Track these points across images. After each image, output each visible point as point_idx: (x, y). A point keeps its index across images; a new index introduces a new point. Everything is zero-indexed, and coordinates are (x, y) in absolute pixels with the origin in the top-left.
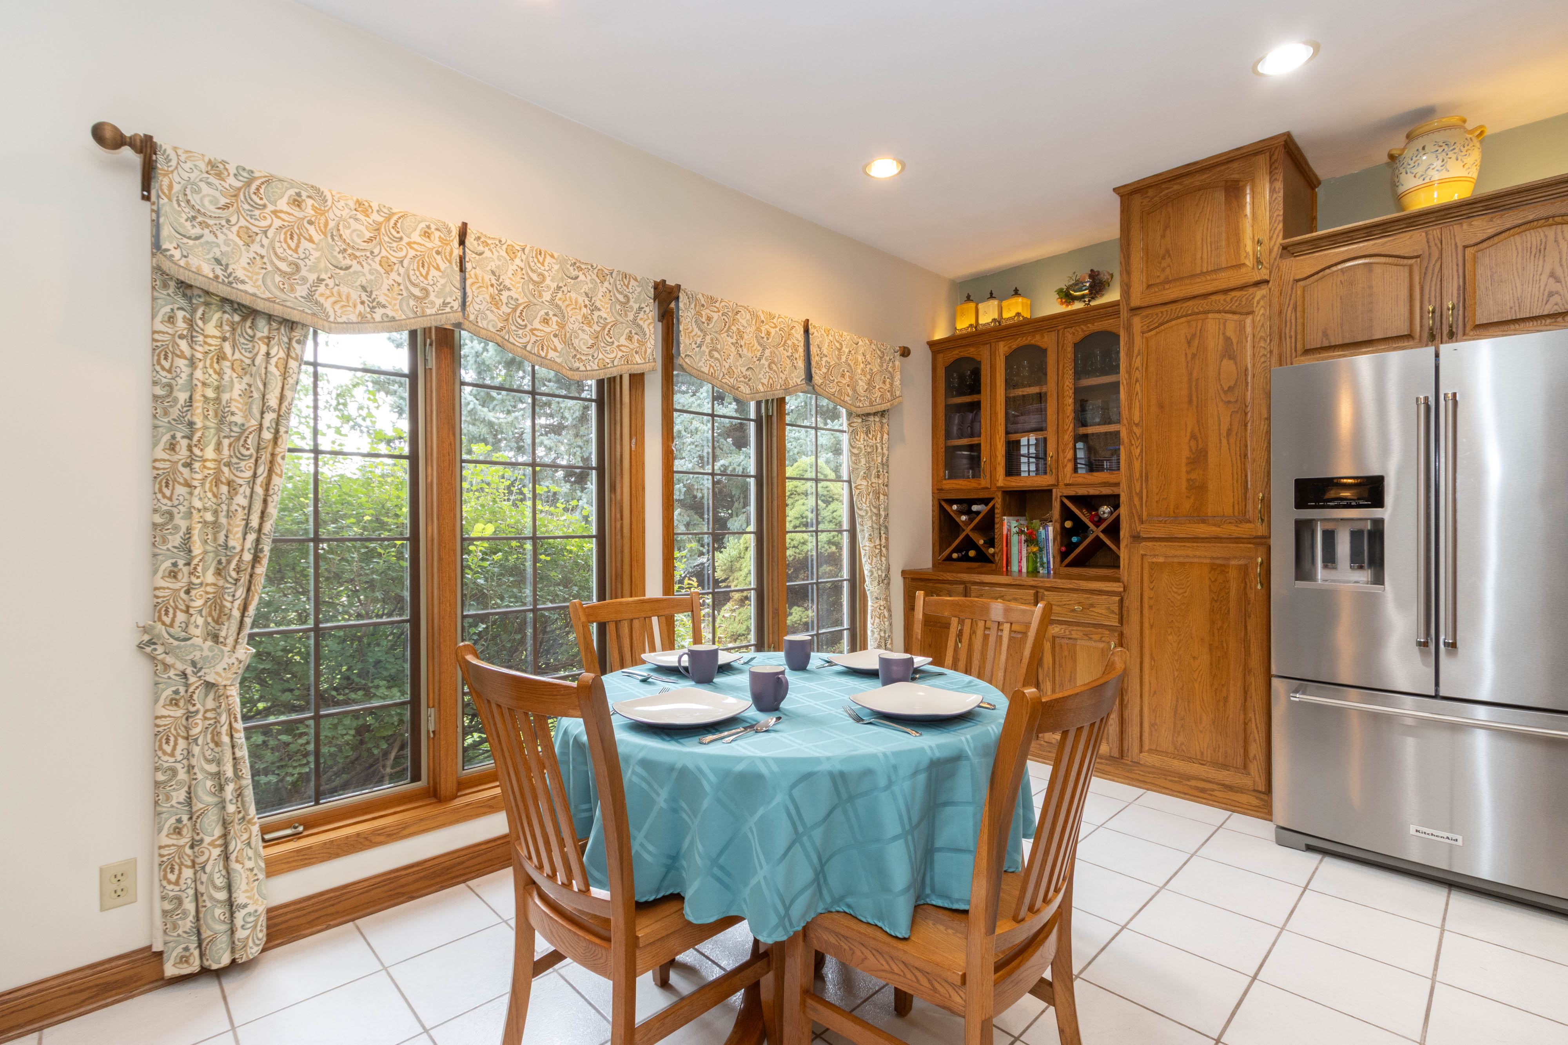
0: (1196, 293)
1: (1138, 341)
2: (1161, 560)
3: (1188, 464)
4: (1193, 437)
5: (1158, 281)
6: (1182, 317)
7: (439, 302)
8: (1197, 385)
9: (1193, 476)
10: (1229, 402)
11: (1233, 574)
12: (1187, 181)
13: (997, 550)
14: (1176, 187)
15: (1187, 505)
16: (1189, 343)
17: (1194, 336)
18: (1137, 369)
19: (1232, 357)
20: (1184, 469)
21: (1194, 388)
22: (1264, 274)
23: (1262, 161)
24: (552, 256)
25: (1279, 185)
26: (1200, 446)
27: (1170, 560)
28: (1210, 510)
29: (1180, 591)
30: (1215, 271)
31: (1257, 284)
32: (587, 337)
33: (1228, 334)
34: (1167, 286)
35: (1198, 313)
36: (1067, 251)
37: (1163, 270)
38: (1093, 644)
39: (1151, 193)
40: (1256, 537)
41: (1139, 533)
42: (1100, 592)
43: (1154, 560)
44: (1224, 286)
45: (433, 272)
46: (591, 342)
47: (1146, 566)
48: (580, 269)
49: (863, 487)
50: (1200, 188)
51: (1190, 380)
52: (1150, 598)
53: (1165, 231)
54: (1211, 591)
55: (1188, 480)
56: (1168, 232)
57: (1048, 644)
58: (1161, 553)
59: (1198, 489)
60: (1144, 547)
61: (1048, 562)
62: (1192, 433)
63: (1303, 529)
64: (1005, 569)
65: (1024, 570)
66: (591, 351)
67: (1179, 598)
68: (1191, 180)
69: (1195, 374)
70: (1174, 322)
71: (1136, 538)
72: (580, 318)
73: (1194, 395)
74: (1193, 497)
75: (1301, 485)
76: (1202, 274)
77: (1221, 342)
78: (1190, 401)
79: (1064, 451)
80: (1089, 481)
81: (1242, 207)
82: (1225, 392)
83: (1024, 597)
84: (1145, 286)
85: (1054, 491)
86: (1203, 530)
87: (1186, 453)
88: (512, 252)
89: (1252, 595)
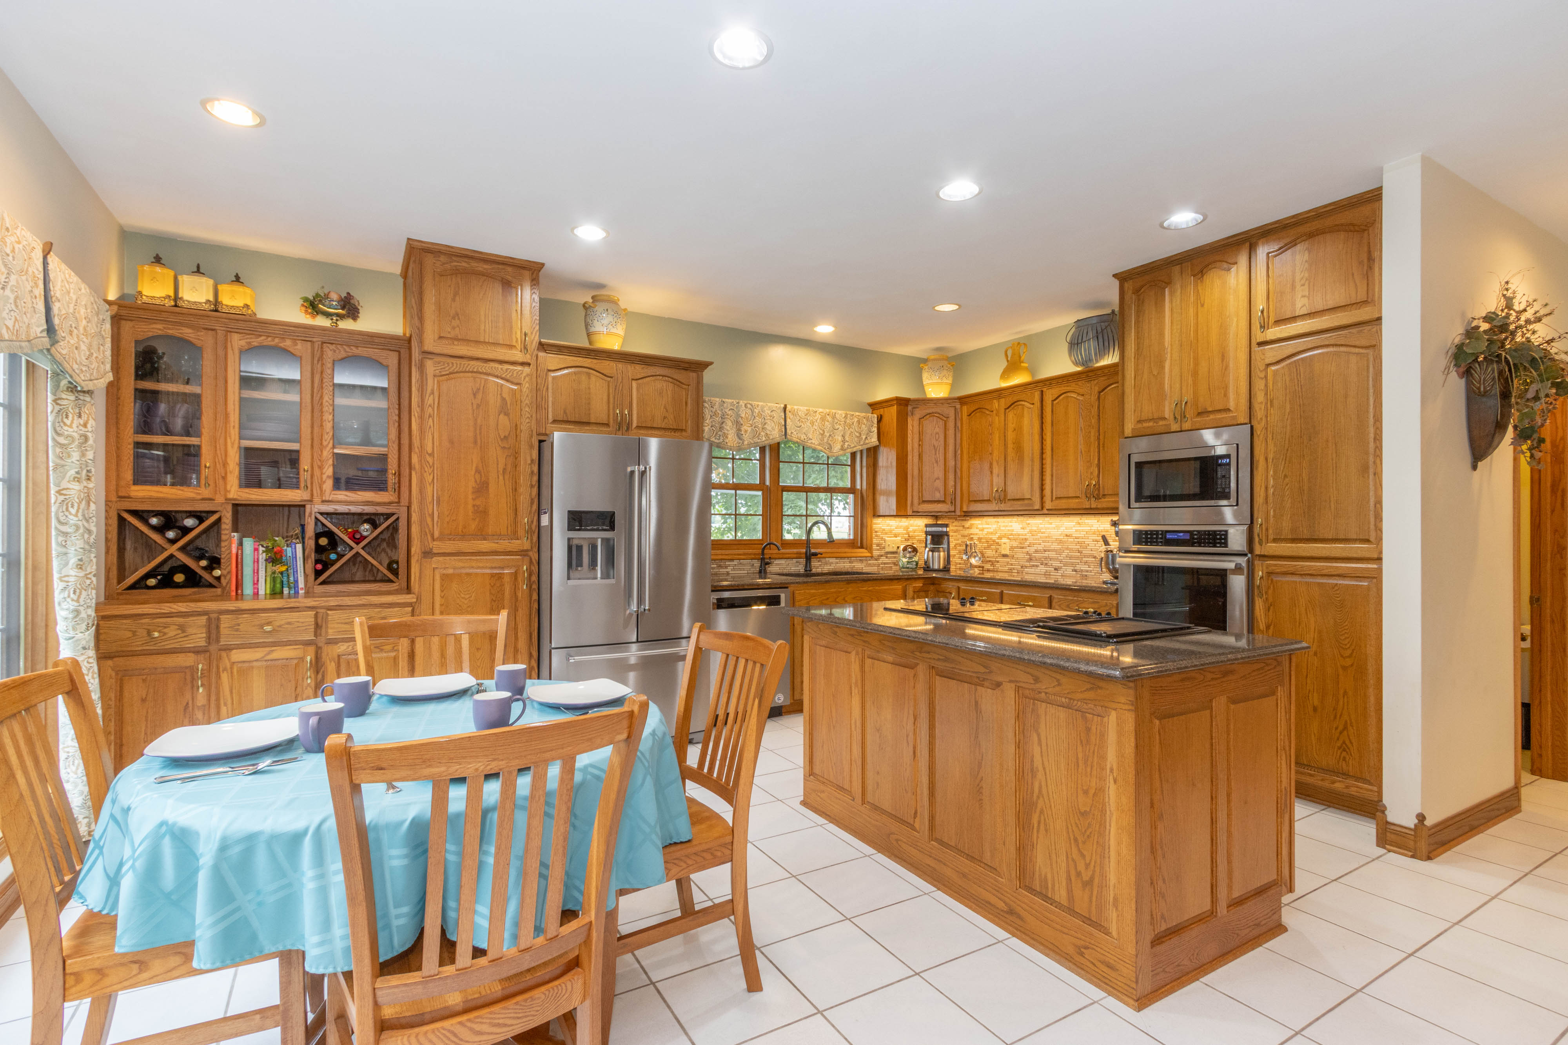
0: (480, 356)
1: (431, 384)
2: (450, 571)
3: (473, 493)
4: (478, 471)
5: (449, 336)
6: (469, 372)
8: (480, 429)
9: (478, 502)
10: (504, 448)
11: (507, 579)
13: (225, 572)
14: (464, 264)
15: (473, 526)
16: (474, 395)
17: (479, 389)
18: (430, 406)
19: (507, 414)
20: (470, 497)
21: (478, 432)
22: (527, 358)
25: (537, 298)
26: (483, 479)
27: (457, 571)
28: (491, 530)
29: (467, 596)
30: (494, 344)
31: (523, 364)
33: (504, 395)
34: (456, 343)
35: (481, 373)
36: (297, 257)
37: (454, 328)
38: (385, 655)
39: (443, 258)
40: (523, 551)
41: (431, 549)
42: (391, 605)
43: (445, 572)
44: (501, 358)
47: (438, 578)
49: (72, 492)
51: (475, 424)
52: (441, 605)
53: (455, 296)
54: (491, 593)
55: (474, 506)
56: (457, 298)
57: (333, 664)
58: (451, 566)
59: (482, 513)
60: (436, 561)
61: (296, 581)
62: (477, 467)
63: (573, 544)
64: (234, 594)
65: (262, 592)
67: (466, 602)
68: (476, 265)
69: (479, 421)
70: (462, 374)
71: (428, 554)
73: (478, 437)
74: (477, 520)
75: (573, 514)
76: (485, 342)
77: (499, 400)
78: (475, 442)
79: (321, 468)
80: (352, 499)
82: (502, 440)
83: (301, 620)
84: (436, 337)
85: (308, 507)
86: (485, 545)
87: (472, 484)
89: (520, 594)
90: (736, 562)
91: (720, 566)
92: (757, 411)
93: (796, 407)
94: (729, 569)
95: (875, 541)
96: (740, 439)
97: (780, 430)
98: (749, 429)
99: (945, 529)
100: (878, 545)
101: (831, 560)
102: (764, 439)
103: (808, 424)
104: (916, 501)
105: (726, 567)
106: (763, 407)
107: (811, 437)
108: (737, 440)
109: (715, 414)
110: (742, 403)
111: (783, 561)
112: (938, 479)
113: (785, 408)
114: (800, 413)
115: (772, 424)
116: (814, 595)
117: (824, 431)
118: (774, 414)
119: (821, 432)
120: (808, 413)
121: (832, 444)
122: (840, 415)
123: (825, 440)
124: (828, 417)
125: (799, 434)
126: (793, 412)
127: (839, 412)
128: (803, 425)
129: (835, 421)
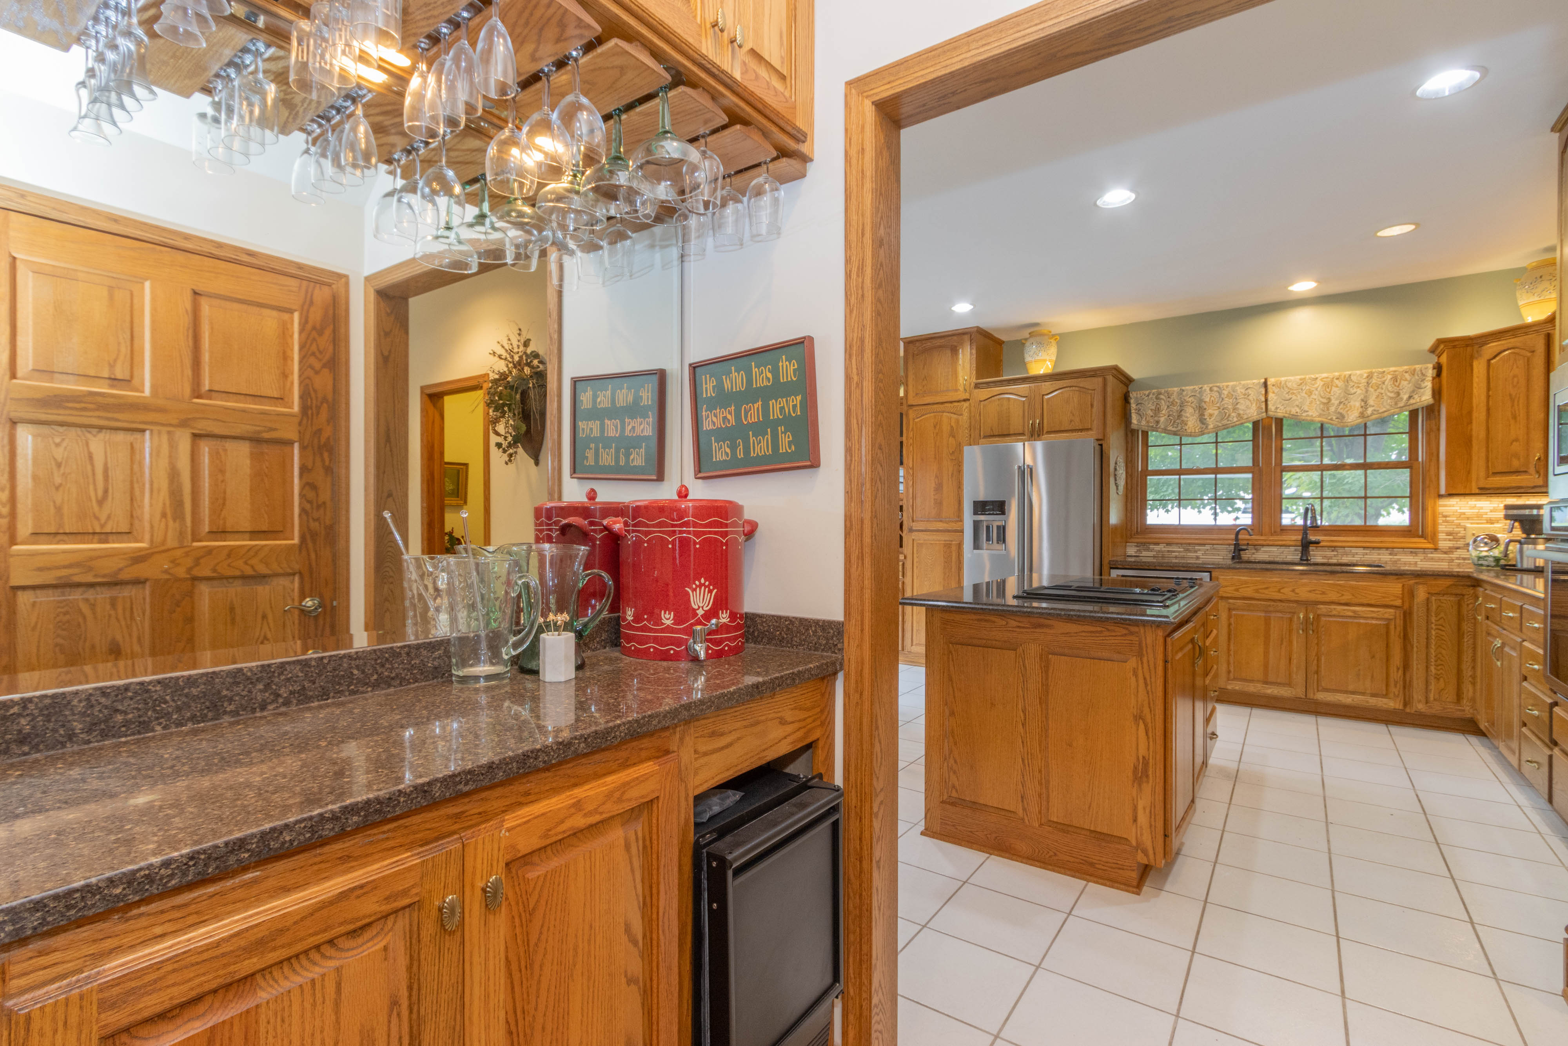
0: (938, 401)
3: (934, 492)
5: (921, 391)
6: (932, 413)
9: (936, 497)
10: (951, 461)
12: (934, 342)
14: (929, 344)
15: (933, 512)
16: (935, 427)
17: (937, 423)
18: (912, 438)
19: (954, 437)
20: (932, 495)
22: (967, 396)
23: (967, 337)
25: (974, 352)
26: (941, 481)
27: (924, 541)
28: (943, 517)
29: (932, 557)
30: (947, 391)
31: (965, 400)
33: (952, 424)
34: (925, 396)
35: (938, 412)
37: (923, 387)
40: (957, 530)
41: (912, 527)
44: (951, 399)
47: (915, 545)
50: (940, 347)
51: (935, 446)
52: (917, 562)
54: (944, 556)
55: (934, 499)
56: (925, 367)
58: (922, 537)
59: (939, 504)
60: (915, 535)
63: (976, 525)
67: (930, 561)
68: (936, 342)
69: (937, 444)
70: (928, 415)
71: (911, 530)
73: (937, 454)
74: (936, 508)
75: (976, 504)
76: (941, 391)
77: (949, 428)
78: (935, 458)
81: (957, 359)
82: (950, 456)
84: (916, 392)
86: (941, 526)
90: (1208, 547)
91: (1188, 550)
92: (1225, 392)
93: (1283, 379)
94: (1199, 554)
95: (1442, 528)
96: (1203, 423)
97: (1259, 408)
98: (1216, 412)
99: (1535, 512)
100: (1449, 534)
101: (1354, 550)
102: (1235, 420)
103: (1303, 394)
104: (1482, 474)
105: (1196, 551)
106: (1235, 386)
107: (1306, 408)
108: (1200, 425)
109: (1173, 403)
110: (1206, 387)
111: (1274, 549)
112: (1517, 440)
113: (1265, 385)
114: (1289, 385)
115: (1248, 403)
116: (1246, 582)
117: (1329, 399)
118: (1250, 391)
119: (1325, 401)
120: (1303, 382)
121: (1344, 412)
122: (1361, 375)
123: (1332, 409)
124: (1337, 382)
125: (1288, 409)
126: (1279, 385)
127: (1358, 372)
128: (1294, 397)
129: (1351, 384)
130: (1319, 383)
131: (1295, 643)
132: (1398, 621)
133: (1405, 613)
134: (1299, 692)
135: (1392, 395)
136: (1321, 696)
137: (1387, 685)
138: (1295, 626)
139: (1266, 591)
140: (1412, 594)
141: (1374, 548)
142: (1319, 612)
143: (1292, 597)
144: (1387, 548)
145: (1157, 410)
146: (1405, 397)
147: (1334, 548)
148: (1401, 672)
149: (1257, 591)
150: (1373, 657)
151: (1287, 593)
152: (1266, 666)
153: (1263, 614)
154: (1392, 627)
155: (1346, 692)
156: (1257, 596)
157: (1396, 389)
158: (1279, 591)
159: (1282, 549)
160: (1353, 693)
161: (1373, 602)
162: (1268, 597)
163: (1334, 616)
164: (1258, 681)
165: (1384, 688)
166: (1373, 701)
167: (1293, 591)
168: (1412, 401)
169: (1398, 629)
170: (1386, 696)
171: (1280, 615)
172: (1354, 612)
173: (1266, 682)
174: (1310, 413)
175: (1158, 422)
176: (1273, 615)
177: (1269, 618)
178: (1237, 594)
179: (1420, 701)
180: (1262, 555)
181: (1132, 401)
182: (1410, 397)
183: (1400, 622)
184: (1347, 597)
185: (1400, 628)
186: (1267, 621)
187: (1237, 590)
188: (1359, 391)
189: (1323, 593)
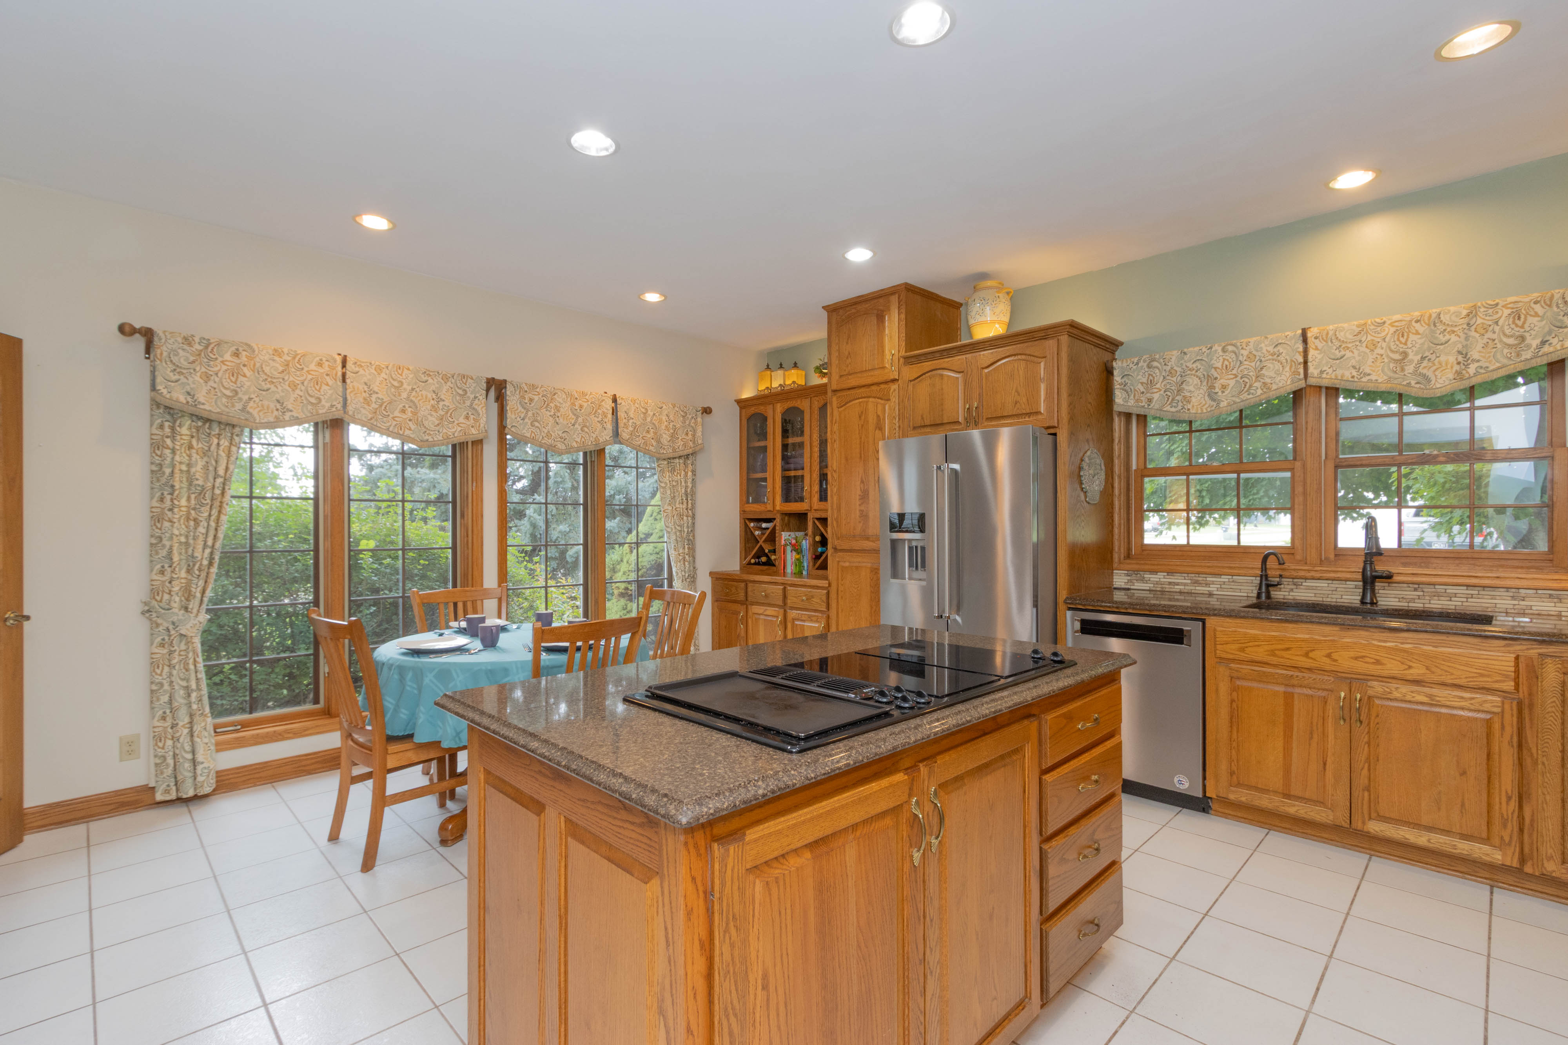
0: (863, 383)
1: (836, 414)
2: (847, 565)
3: (859, 499)
4: (863, 482)
5: (844, 373)
6: (856, 399)
7: (328, 405)
8: (864, 446)
12: (858, 307)
13: (778, 557)
14: (853, 310)
15: (859, 527)
16: (860, 417)
17: (862, 413)
18: (835, 432)
19: (882, 428)
21: (862, 449)
22: (895, 375)
23: (894, 297)
24: (408, 369)
25: (903, 316)
26: (865, 489)
27: (851, 565)
28: (870, 531)
29: (856, 586)
30: (872, 370)
31: (892, 381)
32: (434, 419)
33: (878, 412)
34: (848, 377)
35: (864, 398)
37: (847, 366)
39: (841, 312)
41: (837, 546)
42: (822, 587)
43: (844, 565)
44: (876, 380)
45: (324, 387)
46: (437, 422)
47: (840, 569)
48: (429, 375)
50: (864, 314)
51: (861, 443)
52: (842, 591)
54: (870, 586)
55: (861, 512)
56: (849, 340)
58: (847, 560)
59: (864, 518)
60: (839, 556)
62: (863, 479)
63: (895, 546)
64: (782, 572)
65: (794, 572)
66: (437, 428)
67: (855, 591)
68: (860, 306)
70: (852, 403)
71: (835, 549)
72: (429, 407)
73: (863, 453)
74: (860, 523)
76: (866, 371)
77: (875, 417)
78: (861, 457)
79: (812, 486)
81: (884, 328)
84: (839, 376)
85: (809, 514)
86: (867, 545)
87: (859, 492)
88: (379, 370)
90: (1225, 579)
92: (1245, 353)
93: (1330, 327)
94: (1213, 588)
96: (1213, 400)
97: (1295, 372)
98: (1232, 383)
101: (1451, 590)
102: (1259, 392)
103: (1363, 348)
106: (1259, 342)
107: (1368, 371)
108: (1209, 402)
110: (1218, 347)
111: (1323, 584)
113: (1304, 337)
114: (1341, 336)
115: (1278, 366)
116: (1255, 638)
117: (1405, 354)
118: (1280, 349)
119: (1397, 357)
120: (1362, 329)
121: (1430, 374)
122: (1457, 314)
123: (1410, 369)
124: (1417, 326)
125: (1339, 372)
126: (1324, 337)
127: (1452, 309)
128: (1348, 354)
129: (1441, 327)
130: (1388, 330)
131: (1331, 737)
132: (1507, 716)
133: (1520, 705)
134: (1340, 817)
135: (1511, 341)
136: (1375, 827)
137: (1489, 824)
138: (1330, 712)
139: (1285, 654)
140: (1534, 674)
141: (1484, 587)
142: (1370, 692)
143: (1326, 663)
144: (1508, 588)
145: (1151, 383)
146: (1535, 343)
147: (1418, 586)
148: (1514, 804)
149: (1272, 653)
150: (1463, 773)
151: (1320, 658)
152: (1287, 769)
153: (1281, 689)
154: (1497, 726)
155: (1417, 826)
156: (1274, 660)
157: (1518, 331)
158: (1306, 655)
159: (1336, 584)
160: (1430, 829)
161: (1462, 682)
162: (1288, 663)
163: (1396, 700)
164: (1275, 792)
165: (1484, 828)
166: (1464, 847)
167: (1329, 656)
168: (1546, 349)
169: (1508, 730)
170: (1487, 840)
171: (1309, 692)
172: (1430, 696)
173: (1288, 796)
174: (1373, 377)
175: (1150, 400)
176: (1298, 690)
177: (1292, 695)
178: (1242, 656)
179: (1550, 858)
180: (1304, 593)
181: (1116, 373)
182: (1543, 343)
183: (1510, 719)
184: (1417, 671)
185: (1511, 729)
186: (1289, 698)
187: (1242, 650)
188: (1454, 338)
189: (1378, 662)
